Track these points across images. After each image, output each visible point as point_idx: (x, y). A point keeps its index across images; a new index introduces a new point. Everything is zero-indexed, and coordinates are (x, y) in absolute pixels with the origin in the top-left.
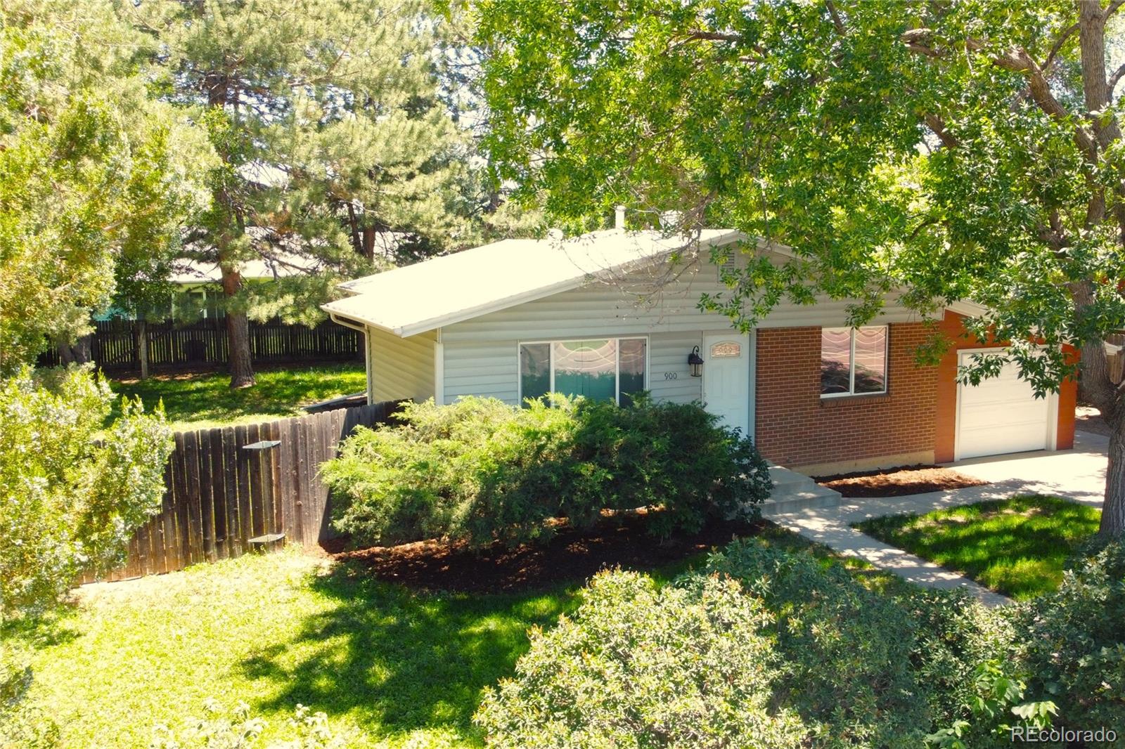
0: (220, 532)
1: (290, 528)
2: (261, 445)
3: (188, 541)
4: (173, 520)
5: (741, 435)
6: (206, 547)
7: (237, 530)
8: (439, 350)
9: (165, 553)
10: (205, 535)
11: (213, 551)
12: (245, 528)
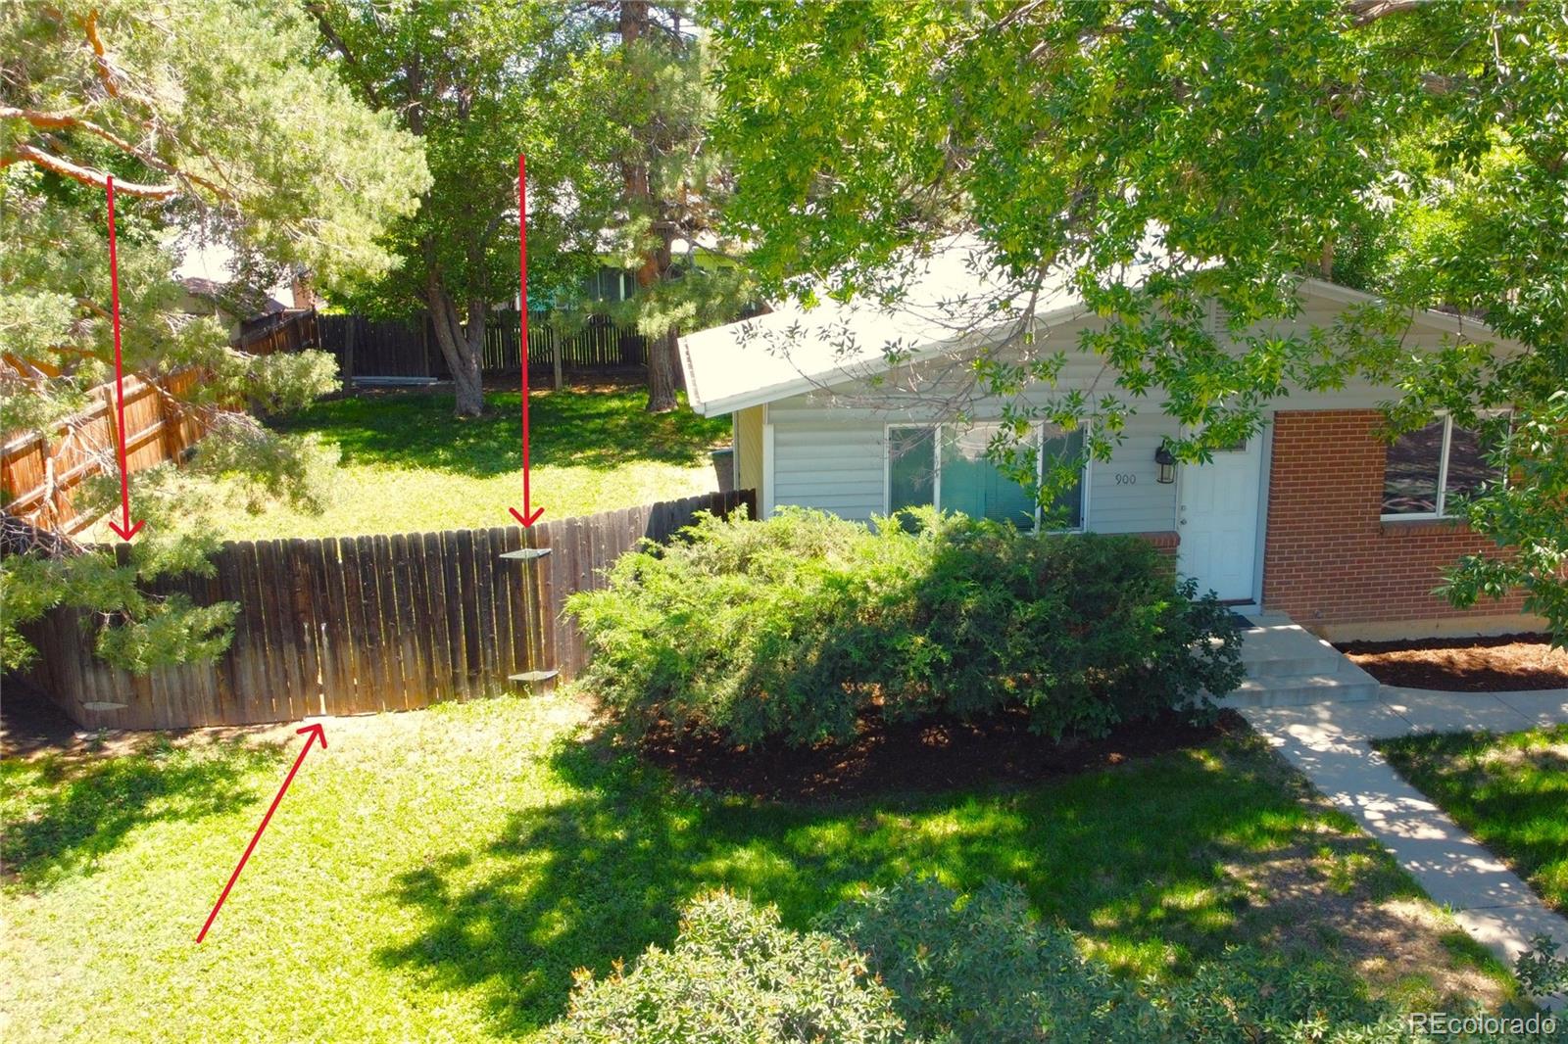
0: (473, 664)
1: (566, 664)
2: (524, 553)
3: (432, 672)
4: (413, 644)
5: (1197, 590)
6: (455, 681)
7: (494, 663)
8: (768, 432)
9: (404, 685)
10: (454, 666)
11: (465, 688)
12: (505, 660)
